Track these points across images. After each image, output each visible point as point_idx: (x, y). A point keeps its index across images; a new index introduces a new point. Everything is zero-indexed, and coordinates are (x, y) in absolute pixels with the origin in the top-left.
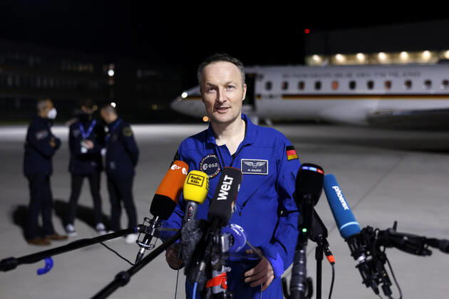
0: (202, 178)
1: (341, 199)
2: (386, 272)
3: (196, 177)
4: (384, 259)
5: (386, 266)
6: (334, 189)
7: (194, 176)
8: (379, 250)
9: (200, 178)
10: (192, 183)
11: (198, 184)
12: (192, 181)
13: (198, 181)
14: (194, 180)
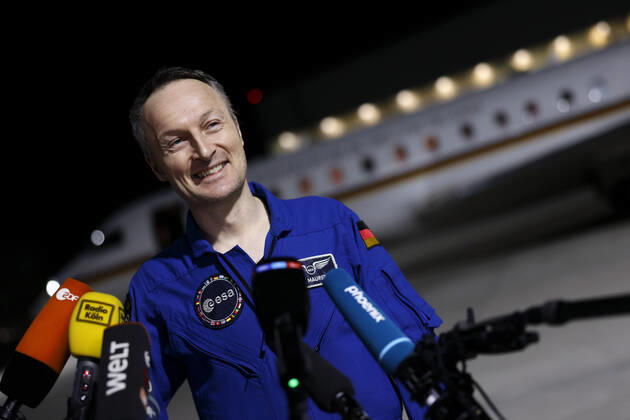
0: (109, 309)
1: (367, 305)
2: (479, 406)
3: (97, 306)
4: (468, 383)
5: (477, 395)
6: (348, 292)
7: (92, 305)
8: (456, 370)
9: (105, 307)
10: (87, 319)
11: (99, 321)
12: (87, 315)
13: (101, 314)
14: (91, 312)
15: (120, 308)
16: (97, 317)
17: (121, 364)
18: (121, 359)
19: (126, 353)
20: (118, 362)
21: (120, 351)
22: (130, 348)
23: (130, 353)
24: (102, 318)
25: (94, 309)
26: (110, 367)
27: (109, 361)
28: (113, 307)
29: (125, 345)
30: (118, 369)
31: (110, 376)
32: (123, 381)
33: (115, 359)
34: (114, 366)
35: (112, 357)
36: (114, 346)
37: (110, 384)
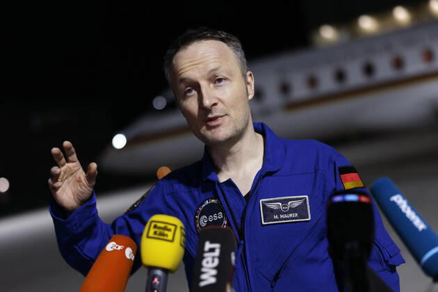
3: (163, 225)
7: (159, 225)
9: (169, 227)
10: (155, 236)
11: (165, 238)
12: (155, 233)
13: (166, 232)
14: (158, 231)
15: (181, 228)
16: (163, 235)
17: (213, 262)
18: (213, 257)
19: (217, 253)
20: (210, 260)
21: (212, 250)
22: (221, 249)
23: (221, 253)
24: (167, 235)
25: (160, 228)
26: (204, 263)
27: (203, 258)
28: (176, 226)
29: (217, 246)
30: (211, 265)
31: (204, 270)
32: (214, 276)
33: (208, 256)
34: (207, 262)
35: (206, 255)
36: (208, 246)
37: (203, 277)
